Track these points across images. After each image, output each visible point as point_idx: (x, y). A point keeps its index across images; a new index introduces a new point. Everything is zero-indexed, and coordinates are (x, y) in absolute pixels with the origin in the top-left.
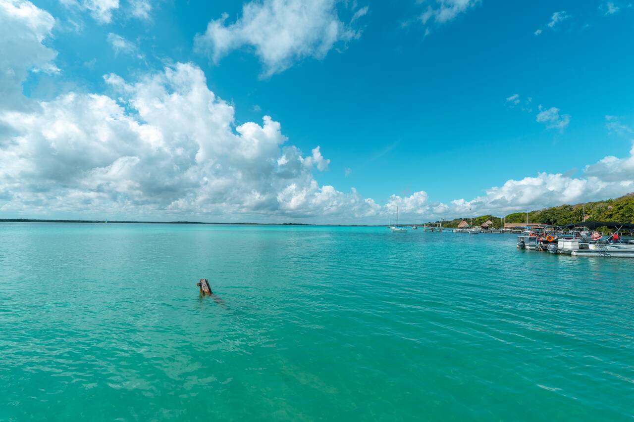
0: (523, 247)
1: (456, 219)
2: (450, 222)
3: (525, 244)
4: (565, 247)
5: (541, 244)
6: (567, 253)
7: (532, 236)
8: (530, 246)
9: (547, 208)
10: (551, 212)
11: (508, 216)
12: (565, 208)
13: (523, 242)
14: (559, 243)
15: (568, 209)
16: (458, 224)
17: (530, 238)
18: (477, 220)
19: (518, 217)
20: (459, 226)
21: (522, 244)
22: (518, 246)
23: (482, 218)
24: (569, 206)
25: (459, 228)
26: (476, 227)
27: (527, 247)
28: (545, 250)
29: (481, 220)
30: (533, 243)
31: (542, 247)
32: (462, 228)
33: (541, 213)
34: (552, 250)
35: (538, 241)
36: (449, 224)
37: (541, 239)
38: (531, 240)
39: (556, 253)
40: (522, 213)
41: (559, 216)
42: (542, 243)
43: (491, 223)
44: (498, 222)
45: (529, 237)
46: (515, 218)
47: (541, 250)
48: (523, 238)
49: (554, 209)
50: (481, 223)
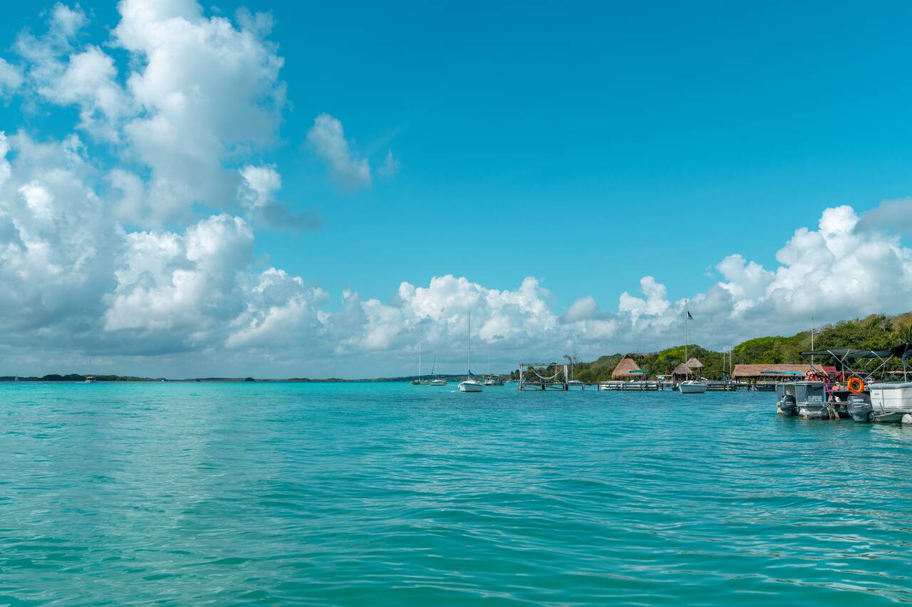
0: (792, 413)
1: (605, 358)
2: (588, 366)
3: (798, 404)
4: (887, 405)
5: (835, 401)
6: (892, 419)
7: (813, 381)
8: (808, 407)
9: (834, 324)
10: (845, 333)
11: (741, 346)
12: (874, 324)
13: (792, 399)
14: (873, 393)
15: (882, 326)
16: (611, 371)
17: (809, 386)
18: (661, 358)
19: (766, 348)
20: (614, 374)
21: (789, 403)
22: (779, 410)
23: (673, 354)
24: (884, 318)
25: (616, 379)
26: (659, 377)
27: (803, 411)
28: (845, 416)
29: (673, 358)
30: (816, 399)
31: (837, 406)
32: (623, 378)
33: (821, 337)
34: (857, 414)
35: (827, 394)
36: (585, 371)
37: (835, 389)
38: (812, 390)
39: (868, 417)
40: (775, 339)
41: (863, 344)
42: (837, 398)
43: (699, 364)
44: (715, 362)
45: (806, 382)
46: (757, 351)
47: (834, 417)
48: (791, 388)
49: (850, 327)
50: (671, 369)
